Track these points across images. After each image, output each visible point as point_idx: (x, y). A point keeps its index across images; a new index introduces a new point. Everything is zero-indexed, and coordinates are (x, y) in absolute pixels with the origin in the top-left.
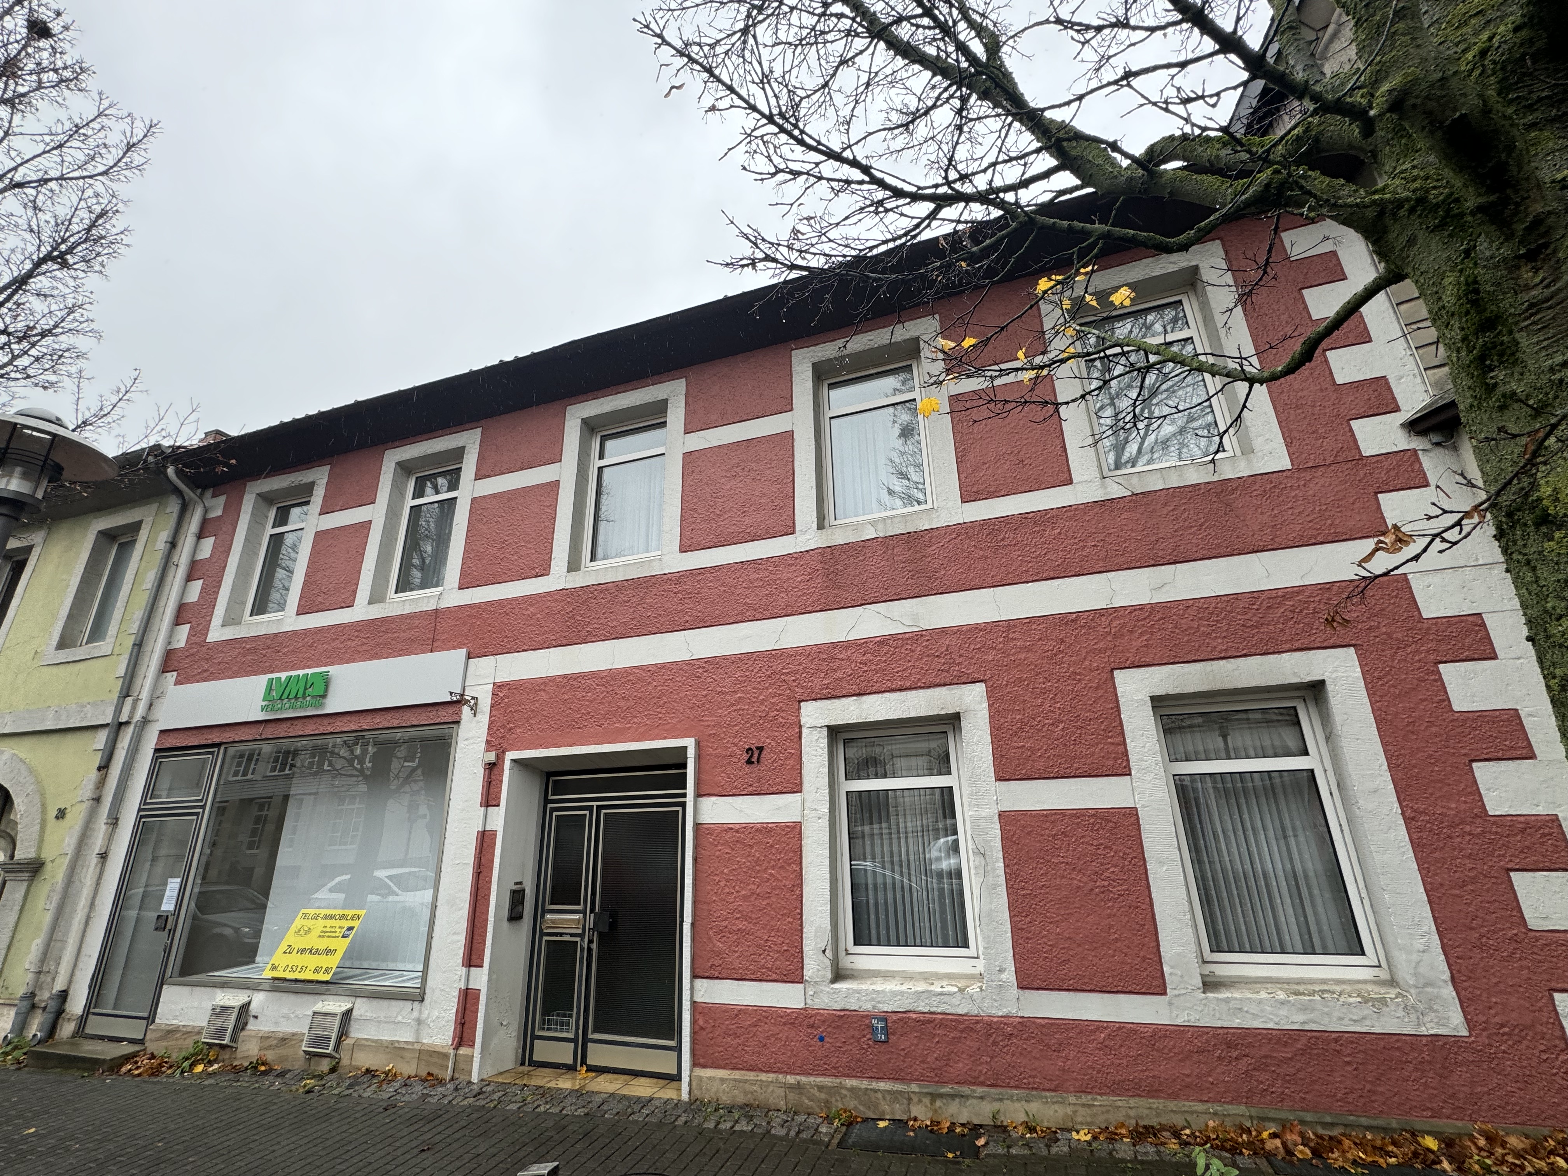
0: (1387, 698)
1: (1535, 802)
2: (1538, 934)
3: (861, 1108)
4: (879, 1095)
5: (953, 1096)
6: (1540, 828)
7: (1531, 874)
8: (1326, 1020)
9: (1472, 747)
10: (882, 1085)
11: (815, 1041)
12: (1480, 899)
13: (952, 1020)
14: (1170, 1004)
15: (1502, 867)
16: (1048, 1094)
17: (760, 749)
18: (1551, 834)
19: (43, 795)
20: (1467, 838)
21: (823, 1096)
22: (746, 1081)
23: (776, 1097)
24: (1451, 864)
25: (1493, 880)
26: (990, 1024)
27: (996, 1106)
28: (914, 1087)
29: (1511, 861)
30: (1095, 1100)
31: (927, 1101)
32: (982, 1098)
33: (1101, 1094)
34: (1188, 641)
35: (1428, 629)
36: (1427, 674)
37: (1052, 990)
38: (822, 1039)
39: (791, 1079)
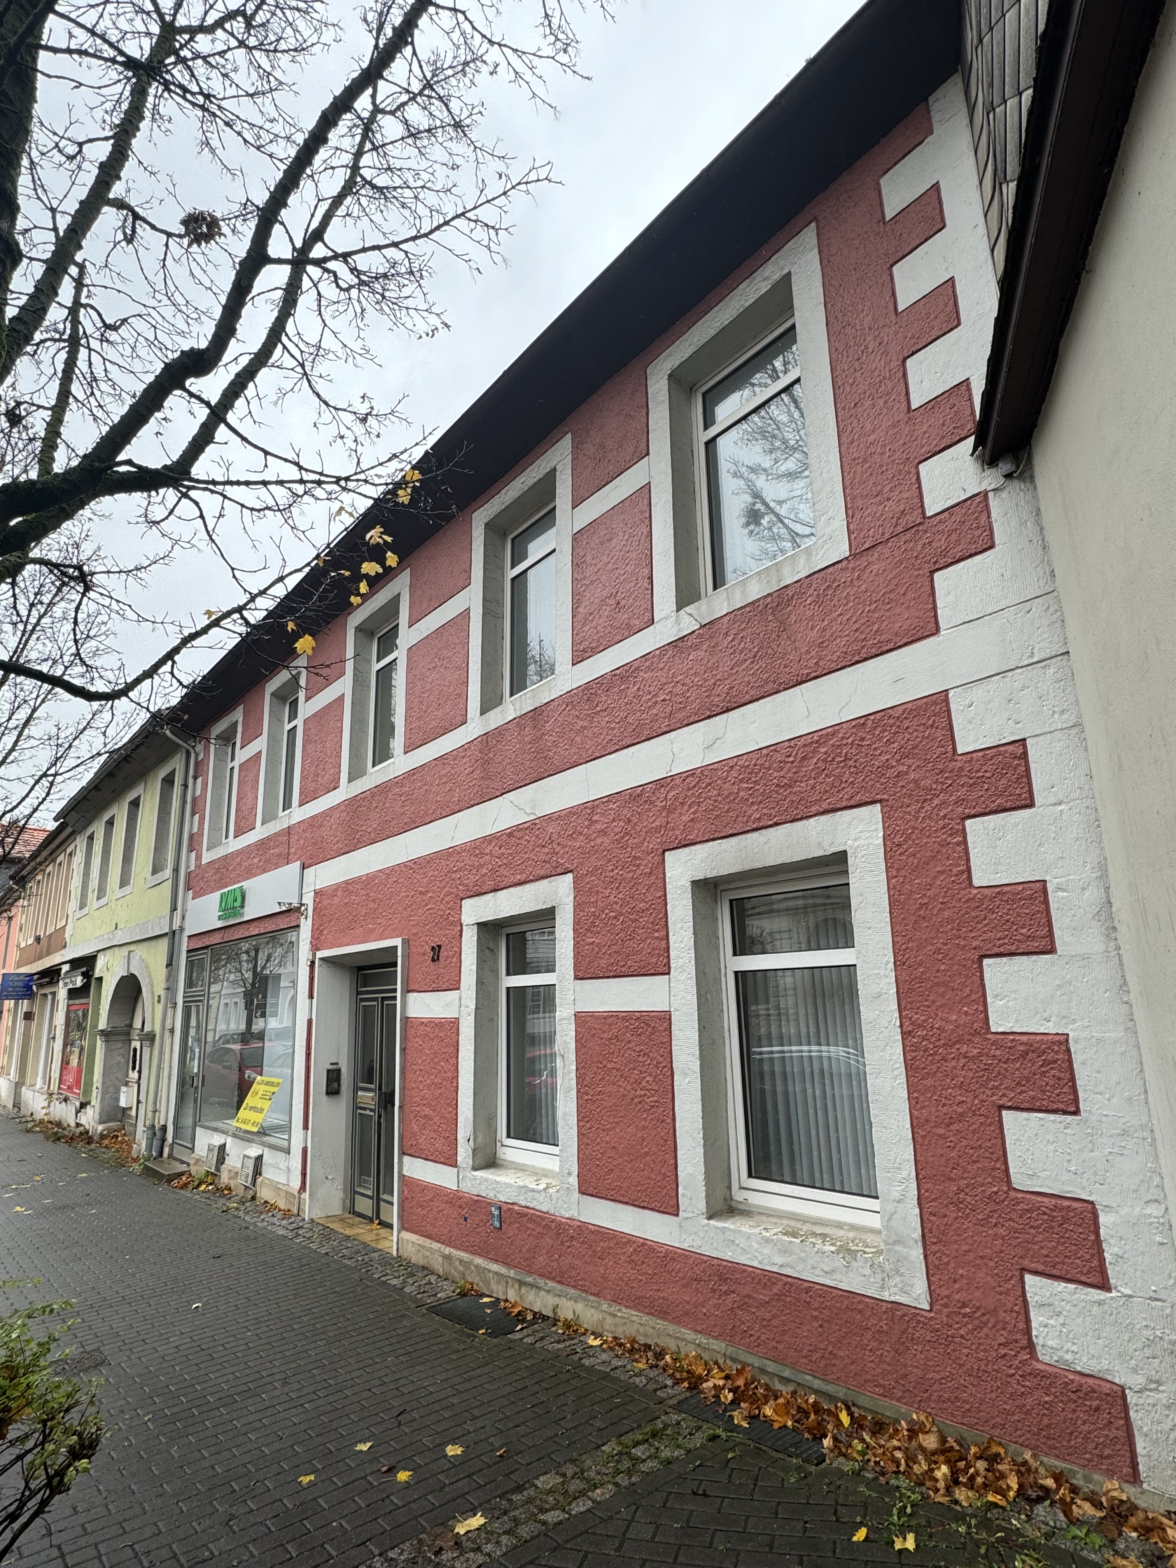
0: (903, 873)
1: (1046, 1015)
2: (1020, 1195)
3: (481, 1284)
4: (491, 1275)
5: (532, 1286)
6: (1044, 1052)
7: (1025, 1115)
8: (800, 1267)
9: (985, 937)
10: (495, 1267)
11: (462, 1221)
12: (965, 1142)
13: (539, 1217)
14: (681, 1226)
15: (993, 1102)
16: (592, 1298)
17: (440, 947)
18: (1055, 1062)
19: (152, 985)
20: (963, 1061)
21: (461, 1268)
22: (424, 1247)
23: (437, 1264)
24: (940, 1096)
25: (982, 1119)
26: (560, 1224)
27: (557, 1300)
28: (512, 1273)
29: (1004, 1095)
30: (619, 1310)
31: (517, 1286)
32: (548, 1291)
33: (627, 1307)
34: (728, 811)
35: (961, 769)
36: (951, 835)
37: (601, 1198)
38: (466, 1219)
39: (447, 1250)
